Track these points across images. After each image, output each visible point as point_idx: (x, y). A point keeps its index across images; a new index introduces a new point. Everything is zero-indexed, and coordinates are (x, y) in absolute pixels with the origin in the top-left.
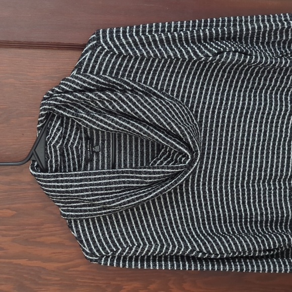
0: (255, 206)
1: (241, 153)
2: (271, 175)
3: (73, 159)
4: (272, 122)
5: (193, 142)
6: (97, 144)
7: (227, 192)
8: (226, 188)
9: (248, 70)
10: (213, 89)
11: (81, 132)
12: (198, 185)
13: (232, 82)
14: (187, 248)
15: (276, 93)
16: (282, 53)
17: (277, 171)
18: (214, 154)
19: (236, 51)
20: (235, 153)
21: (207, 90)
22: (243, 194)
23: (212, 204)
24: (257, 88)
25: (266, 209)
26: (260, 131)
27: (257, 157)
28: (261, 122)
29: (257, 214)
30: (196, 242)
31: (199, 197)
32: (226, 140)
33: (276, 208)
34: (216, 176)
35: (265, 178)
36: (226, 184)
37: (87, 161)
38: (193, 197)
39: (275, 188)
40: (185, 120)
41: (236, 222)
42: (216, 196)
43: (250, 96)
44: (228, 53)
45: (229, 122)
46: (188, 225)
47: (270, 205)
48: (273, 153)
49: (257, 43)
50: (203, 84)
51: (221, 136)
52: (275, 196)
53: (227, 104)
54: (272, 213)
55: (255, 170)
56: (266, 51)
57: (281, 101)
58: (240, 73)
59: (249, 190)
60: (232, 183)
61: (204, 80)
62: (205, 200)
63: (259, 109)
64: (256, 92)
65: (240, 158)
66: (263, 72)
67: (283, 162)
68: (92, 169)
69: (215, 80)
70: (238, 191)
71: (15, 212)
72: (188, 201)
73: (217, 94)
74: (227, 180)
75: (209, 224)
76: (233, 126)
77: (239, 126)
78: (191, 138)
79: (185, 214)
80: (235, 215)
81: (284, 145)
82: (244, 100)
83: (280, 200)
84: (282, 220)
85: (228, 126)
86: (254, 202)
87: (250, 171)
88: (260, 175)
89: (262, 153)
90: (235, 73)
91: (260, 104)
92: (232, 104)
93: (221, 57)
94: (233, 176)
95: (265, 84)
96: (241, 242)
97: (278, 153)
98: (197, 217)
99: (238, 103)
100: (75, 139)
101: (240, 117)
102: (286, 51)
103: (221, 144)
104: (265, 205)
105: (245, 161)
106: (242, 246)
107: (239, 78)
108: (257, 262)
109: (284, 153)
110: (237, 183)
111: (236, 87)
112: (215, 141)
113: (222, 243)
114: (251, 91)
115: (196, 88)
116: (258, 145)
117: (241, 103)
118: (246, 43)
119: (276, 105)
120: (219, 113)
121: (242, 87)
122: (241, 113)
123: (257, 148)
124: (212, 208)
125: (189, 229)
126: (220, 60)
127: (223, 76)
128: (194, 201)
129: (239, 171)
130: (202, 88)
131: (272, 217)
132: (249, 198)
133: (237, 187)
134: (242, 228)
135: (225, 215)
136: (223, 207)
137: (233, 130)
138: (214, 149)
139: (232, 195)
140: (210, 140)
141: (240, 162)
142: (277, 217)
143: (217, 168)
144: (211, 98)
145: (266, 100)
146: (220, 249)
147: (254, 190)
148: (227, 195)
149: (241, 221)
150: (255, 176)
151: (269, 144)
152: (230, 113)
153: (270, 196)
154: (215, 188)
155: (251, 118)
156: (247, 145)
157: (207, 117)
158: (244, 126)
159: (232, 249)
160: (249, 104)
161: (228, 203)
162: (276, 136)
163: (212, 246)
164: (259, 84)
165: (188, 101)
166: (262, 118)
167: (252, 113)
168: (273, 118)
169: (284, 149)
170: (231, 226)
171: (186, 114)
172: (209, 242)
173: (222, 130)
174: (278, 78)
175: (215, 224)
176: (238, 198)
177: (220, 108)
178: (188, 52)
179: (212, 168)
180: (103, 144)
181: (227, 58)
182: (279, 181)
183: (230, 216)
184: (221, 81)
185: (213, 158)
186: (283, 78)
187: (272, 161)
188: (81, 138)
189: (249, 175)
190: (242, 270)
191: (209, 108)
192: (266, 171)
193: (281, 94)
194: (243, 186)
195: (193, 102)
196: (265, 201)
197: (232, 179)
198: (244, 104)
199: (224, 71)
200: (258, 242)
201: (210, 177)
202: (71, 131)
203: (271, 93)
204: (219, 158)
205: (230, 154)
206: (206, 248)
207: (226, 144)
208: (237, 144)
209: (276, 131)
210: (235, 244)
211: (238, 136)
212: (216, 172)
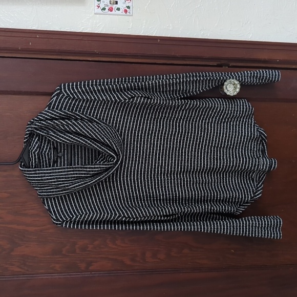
0: (159, 190)
1: (149, 157)
2: (168, 170)
3: (46, 161)
4: (168, 138)
5: (117, 149)
6: (61, 152)
7: (141, 181)
8: (141, 178)
9: (151, 107)
10: (131, 119)
11: (50, 145)
12: (123, 177)
13: (142, 114)
14: (116, 214)
15: (170, 121)
16: (171, 97)
17: (171, 168)
18: (133, 158)
19: (142, 97)
20: (146, 157)
21: (127, 119)
22: (151, 183)
23: (132, 188)
24: (158, 118)
25: (166, 192)
26: (161, 144)
27: (159, 160)
28: (161, 139)
29: (160, 194)
30: (122, 211)
31: (124, 184)
32: (140, 149)
33: (172, 191)
34: (134, 172)
35: (164, 173)
36: (141, 176)
37: (54, 162)
38: (121, 184)
39: (171, 179)
40: (113, 137)
41: (147, 200)
42: (135, 184)
43: (154, 123)
44: (138, 98)
45: (141, 138)
46: (117, 202)
47: (168, 189)
48: (169, 157)
49: (156, 92)
50: (125, 116)
51: (137, 147)
52: (171, 184)
53: (139, 127)
54: (169, 194)
55: (158, 168)
56: (161, 96)
57: (173, 126)
58: (147, 109)
59: (155, 180)
60: (144, 176)
61: (126, 113)
62: (128, 186)
63: (159, 131)
64: (157, 121)
65: (149, 160)
66: (161, 109)
67: (175, 162)
68: (57, 166)
69: (132, 113)
70: (148, 181)
71: (9, 195)
72: (117, 187)
73: (134, 122)
74: (141, 174)
75: (131, 201)
76: (144, 141)
77: (147, 141)
78: (116, 146)
79: (116, 195)
80: (147, 195)
81: (176, 152)
82: (150, 125)
83: (175, 186)
84: (176, 198)
85: (141, 141)
86: (158, 187)
87: (155, 168)
88: (161, 170)
89: (162, 157)
90: (144, 109)
91: (160, 128)
92: (143, 128)
93: (133, 100)
94: (144, 171)
95: (162, 116)
96: (148, 210)
97: (172, 157)
98: (123, 197)
99: (146, 127)
100: (46, 149)
101: (148, 136)
102: (174, 96)
103: (137, 152)
104: (165, 189)
105: (152, 162)
106: (149, 213)
107: (146, 112)
108: (160, 224)
109: (175, 157)
110: (148, 176)
111: (145, 117)
112: (133, 150)
113: (137, 211)
114: (154, 120)
115: (121, 118)
116: (160, 152)
117: (148, 127)
118: (150, 91)
119: (169, 128)
120: (135, 133)
121: (148, 117)
122: (149, 133)
123: (159, 154)
124: (132, 191)
125: (118, 204)
126: (132, 102)
127: (136, 111)
128: (121, 187)
129: (148, 168)
130: (124, 118)
131: (170, 197)
132: (155, 185)
133: (148, 178)
134: (151, 204)
135: (140, 195)
136: (139, 191)
137: (144, 143)
138: (133, 155)
139: (145, 183)
140: (130, 149)
141: (149, 163)
142: (173, 196)
143: (135, 166)
144: (130, 124)
145: (163, 125)
146: (136, 215)
147: (158, 180)
148: (141, 183)
149: (150, 200)
150: (158, 171)
151: (166, 152)
152: (142, 133)
153: (168, 184)
154: (134, 179)
155: (155, 136)
156: (153, 152)
157: (128, 135)
158: (151, 141)
159: (143, 214)
160: (153, 128)
161: (142, 188)
162: (170, 147)
163: (131, 213)
164: (159, 116)
165: (116, 126)
166: (161, 136)
167: (155, 133)
168: (168, 136)
169: (175, 155)
170: (144, 202)
171: (114, 133)
172: (129, 211)
173: (137, 143)
174: (170, 112)
175: (134, 201)
176: (148, 185)
177: (135, 130)
178: (114, 97)
179: (131, 166)
180: (64, 152)
181: (137, 100)
182: (174, 175)
183: (143, 196)
184: (136, 114)
185: (132, 160)
186: (173, 112)
187: (168, 162)
188: (50, 148)
189: (155, 171)
190: (150, 229)
191: (129, 130)
192: (165, 168)
193: (173, 122)
194: (151, 178)
195: (119, 126)
196: (165, 187)
197: (144, 173)
198: (150, 128)
199: (137, 108)
200: (159, 210)
201: (131, 172)
202: (45, 144)
203: (167, 121)
204: (136, 160)
205: (143, 158)
206: (128, 214)
207: (140, 152)
208: (147, 152)
209: (170, 144)
210: (145, 211)
211: (147, 147)
212: (135, 169)
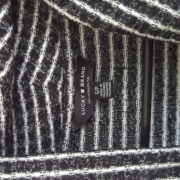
3: (43, 116)
11: (63, 47)
68: (89, 147)
100: (47, 63)
180: (119, 77)
188: (62, 62)
202: (38, 42)
